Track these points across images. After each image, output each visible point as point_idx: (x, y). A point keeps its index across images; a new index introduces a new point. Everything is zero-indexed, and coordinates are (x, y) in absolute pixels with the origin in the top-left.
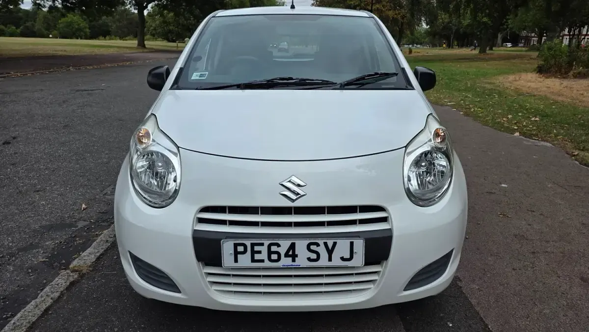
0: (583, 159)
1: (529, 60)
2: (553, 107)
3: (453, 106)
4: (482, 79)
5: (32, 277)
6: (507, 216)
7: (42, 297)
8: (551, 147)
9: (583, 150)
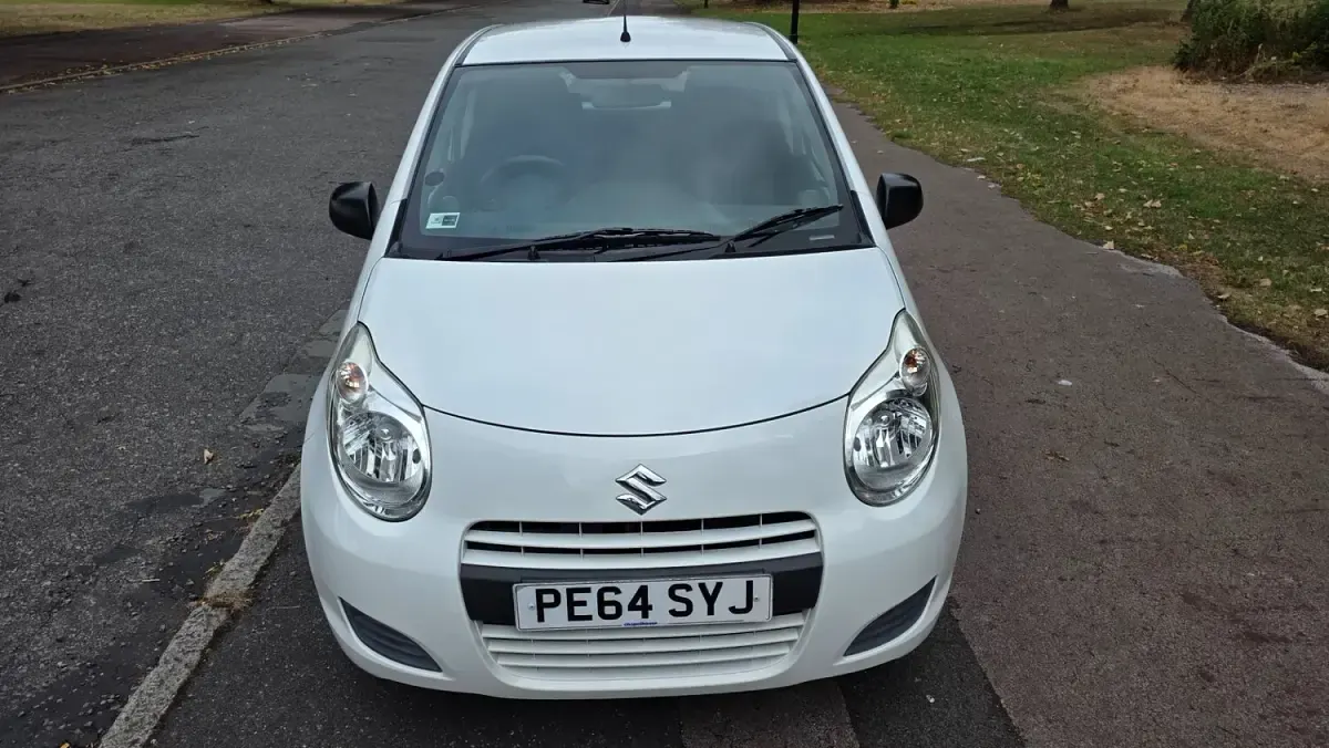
0: (1238, 310)
1: (1163, 27)
2: (1198, 167)
3: (979, 167)
4: (1051, 86)
5: (135, 618)
6: (1063, 459)
7: (166, 662)
8: (1177, 277)
9: (1240, 287)
